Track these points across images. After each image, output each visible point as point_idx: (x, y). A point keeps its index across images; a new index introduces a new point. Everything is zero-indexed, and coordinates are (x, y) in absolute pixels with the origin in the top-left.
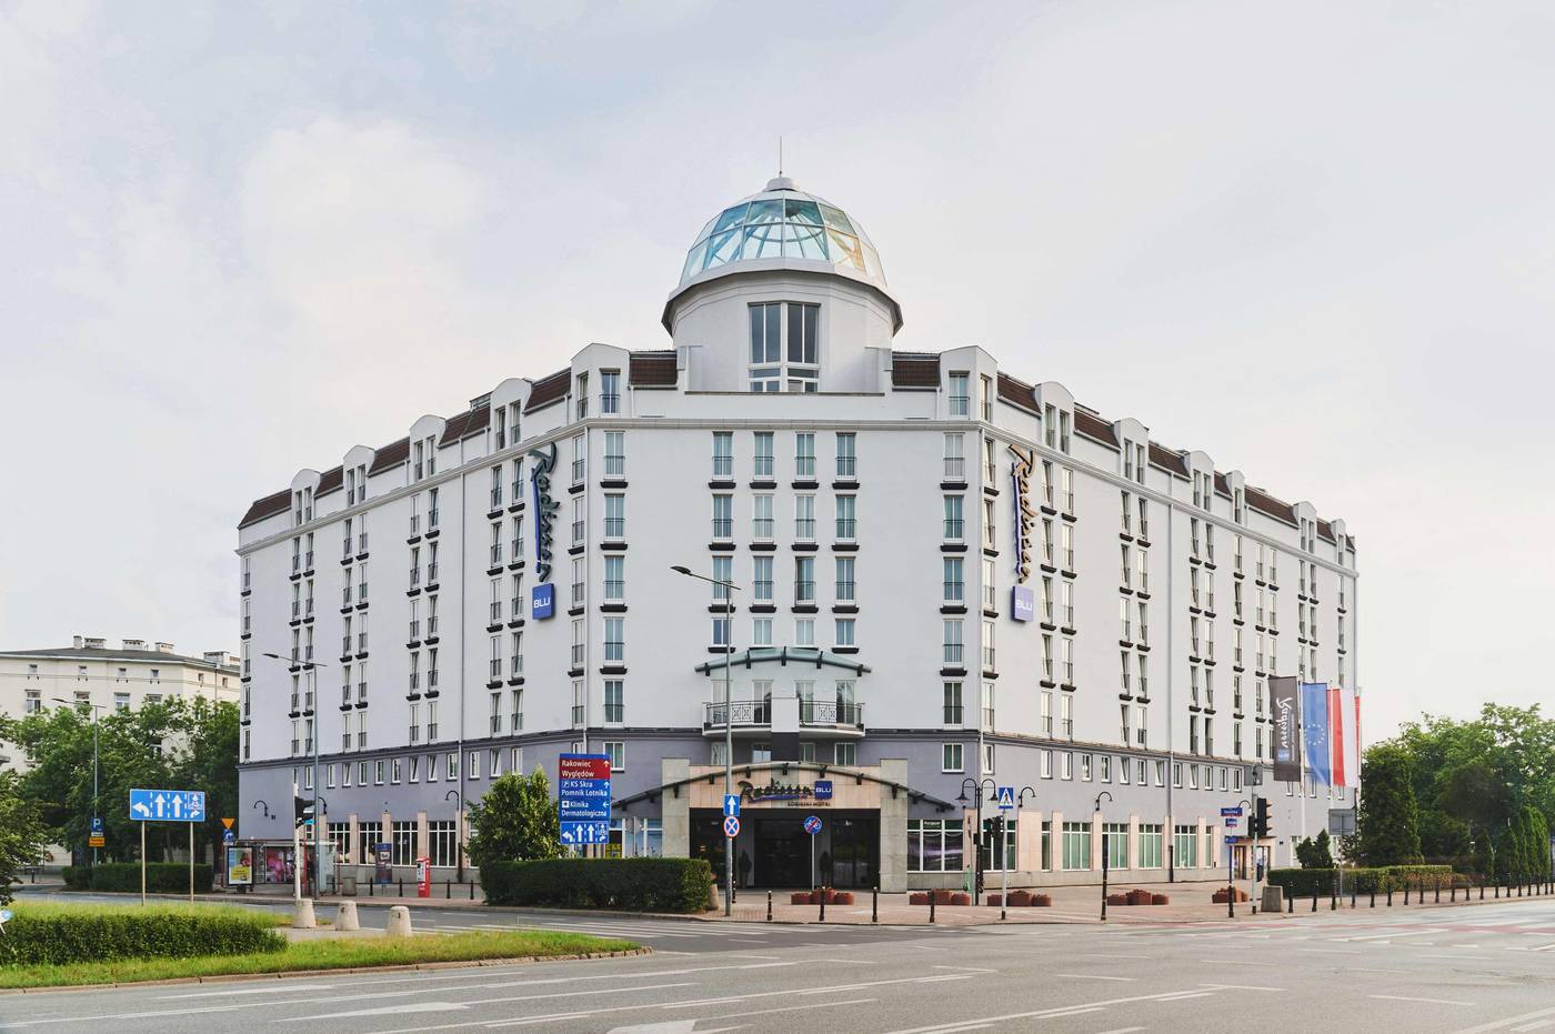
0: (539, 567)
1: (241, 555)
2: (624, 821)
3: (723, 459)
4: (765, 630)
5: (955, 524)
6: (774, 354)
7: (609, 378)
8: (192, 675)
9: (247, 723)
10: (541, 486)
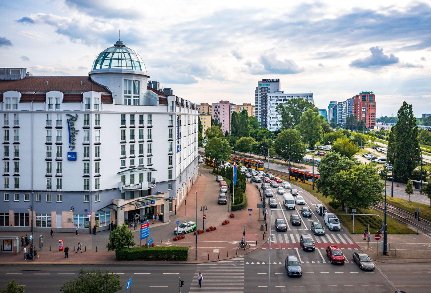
0: (70, 147)
2: (100, 214)
3: (123, 122)
4: (132, 162)
5: (171, 135)
6: (130, 92)
7: (96, 100)
10: (71, 124)
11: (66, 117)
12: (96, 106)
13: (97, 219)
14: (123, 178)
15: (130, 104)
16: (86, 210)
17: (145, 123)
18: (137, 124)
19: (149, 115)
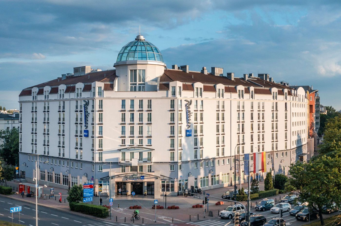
0: (85, 126)
1: (20, 103)
2: (103, 182)
3: (123, 105)
4: (132, 141)
5: (173, 118)
6: (135, 81)
7: (99, 88)
8: (6, 122)
9: (21, 143)
10: (86, 108)
11: (83, 103)
12: (100, 93)
13: (100, 185)
14: (124, 155)
15: (135, 90)
16: (93, 177)
17: (145, 107)
18: (137, 107)
19: (150, 101)
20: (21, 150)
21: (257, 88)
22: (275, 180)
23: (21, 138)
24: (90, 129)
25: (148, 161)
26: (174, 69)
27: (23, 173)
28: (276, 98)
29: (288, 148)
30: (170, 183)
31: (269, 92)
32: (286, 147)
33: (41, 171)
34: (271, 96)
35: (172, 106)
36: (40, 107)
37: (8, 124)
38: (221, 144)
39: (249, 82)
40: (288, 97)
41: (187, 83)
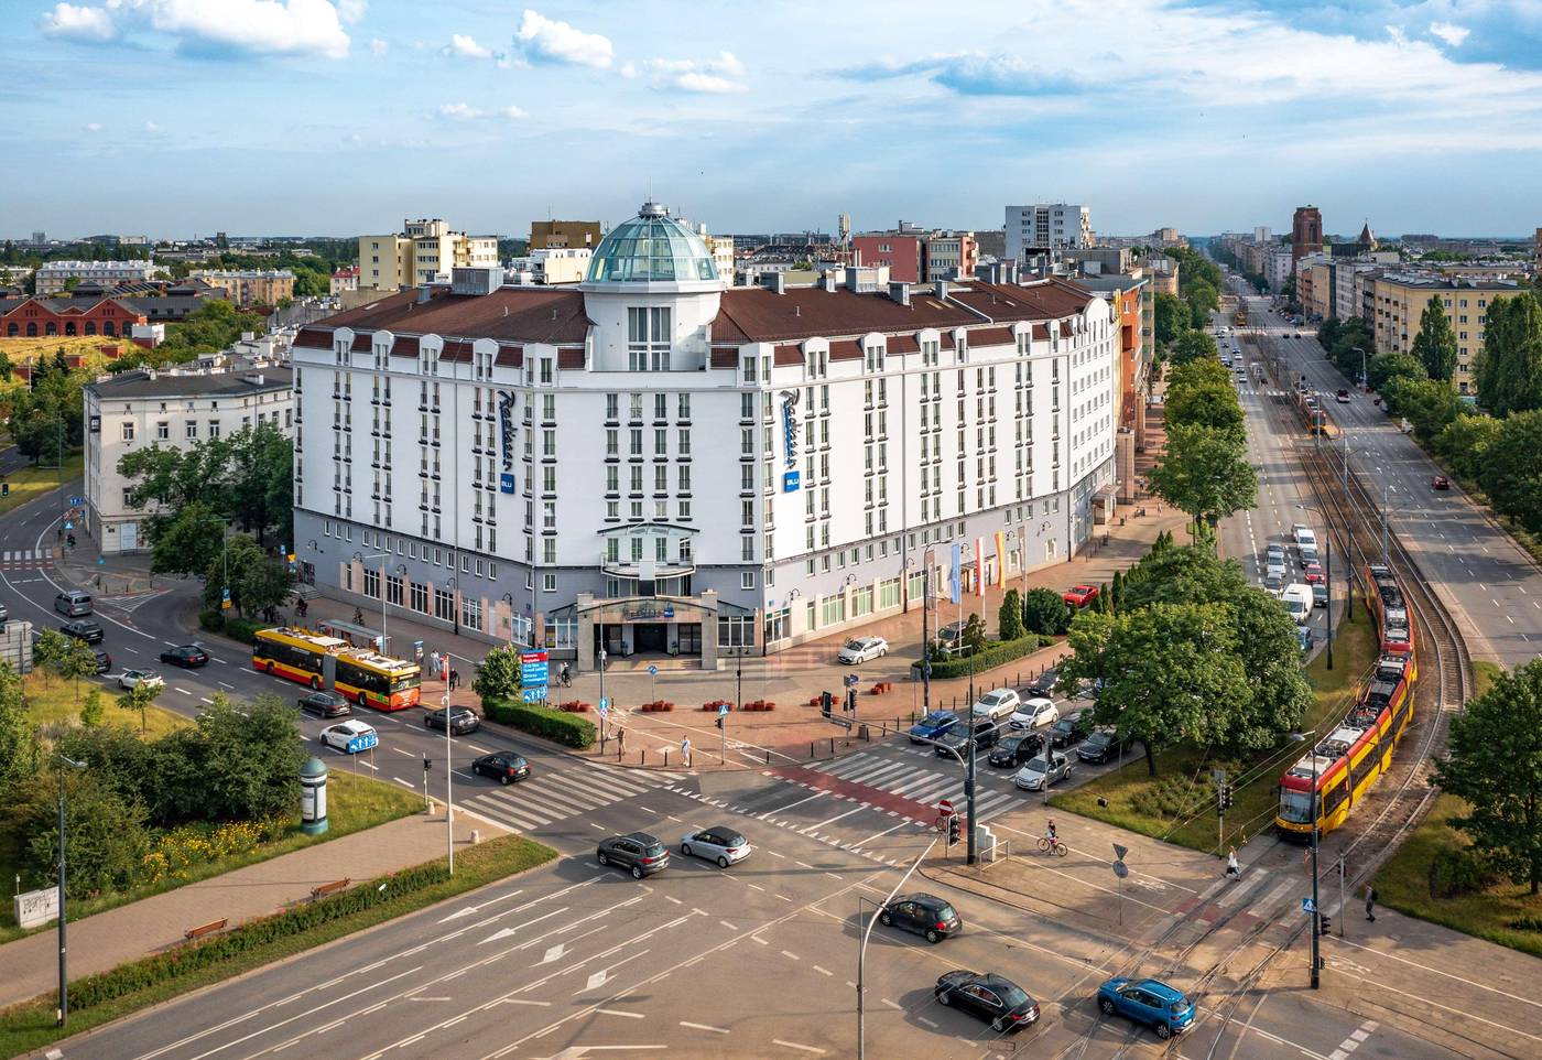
0: (505, 463)
2: (557, 621)
3: (613, 410)
4: (637, 508)
5: (748, 445)
6: (643, 338)
7: (546, 362)
8: (241, 402)
9: (300, 480)
10: (506, 413)
11: (498, 399)
12: (546, 376)
13: (550, 630)
14: (614, 545)
15: (643, 369)
16: (529, 607)
17: (672, 415)
18: (649, 416)
19: (684, 396)
20: (300, 502)
21: (975, 327)
22: (1029, 607)
23: (300, 469)
24: (519, 470)
25: (681, 563)
26: (744, 284)
27: (308, 568)
28: (1028, 350)
29: (1063, 487)
30: (743, 622)
31: (1007, 337)
32: (1056, 485)
33: (366, 572)
34: (1015, 347)
35: (747, 410)
36: (362, 389)
37: (246, 406)
38: (877, 500)
39: (949, 306)
40: (1062, 343)
41: (786, 343)
